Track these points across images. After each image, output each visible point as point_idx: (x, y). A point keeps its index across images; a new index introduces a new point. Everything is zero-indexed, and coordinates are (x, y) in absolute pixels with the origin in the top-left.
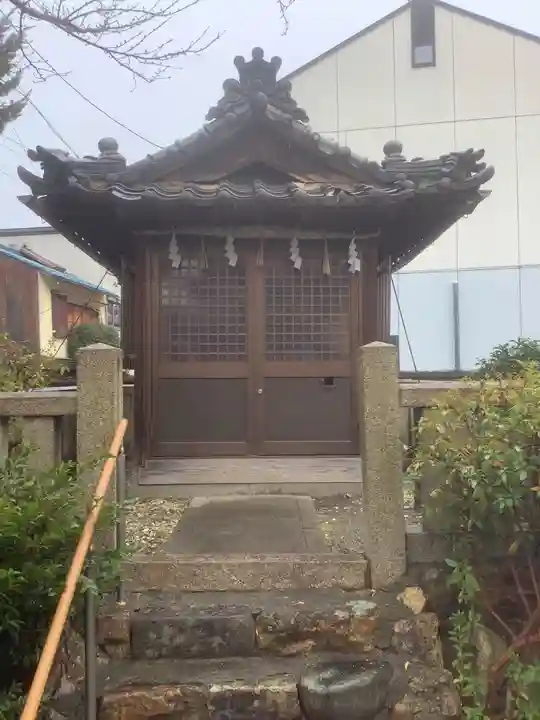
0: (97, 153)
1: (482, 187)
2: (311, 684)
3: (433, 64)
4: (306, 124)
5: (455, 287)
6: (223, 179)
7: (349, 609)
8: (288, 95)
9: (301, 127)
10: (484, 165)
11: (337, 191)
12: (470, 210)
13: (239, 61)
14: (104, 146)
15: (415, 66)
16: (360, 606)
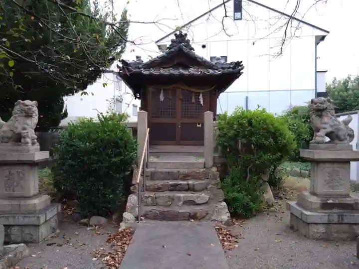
0: (135, 59)
1: (241, 71)
2: (191, 182)
3: (241, 19)
4: (194, 52)
5: (247, 97)
6: (171, 67)
8: (189, 43)
10: (242, 65)
11: (201, 72)
12: (238, 77)
14: (137, 57)
15: (235, 19)
16: (202, 170)
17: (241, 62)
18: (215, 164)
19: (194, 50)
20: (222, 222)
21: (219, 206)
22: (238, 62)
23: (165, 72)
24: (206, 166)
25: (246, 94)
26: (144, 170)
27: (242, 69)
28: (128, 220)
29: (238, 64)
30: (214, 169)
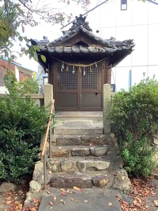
1: (133, 48)
2: (92, 148)
3: (126, 9)
4: (92, 32)
5: (131, 71)
6: (73, 46)
7: (99, 137)
8: (88, 25)
9: (91, 33)
10: (133, 43)
11: (99, 49)
13: (76, 17)
14: (44, 38)
15: (122, 10)
16: (101, 136)
17: (133, 40)
18: (112, 130)
19: (92, 31)
20: (123, 191)
21: (119, 172)
22: (130, 40)
23: (67, 49)
24: (105, 132)
25: (130, 69)
26: (50, 136)
27: (133, 46)
28: (34, 190)
29: (130, 42)
30: (113, 135)
